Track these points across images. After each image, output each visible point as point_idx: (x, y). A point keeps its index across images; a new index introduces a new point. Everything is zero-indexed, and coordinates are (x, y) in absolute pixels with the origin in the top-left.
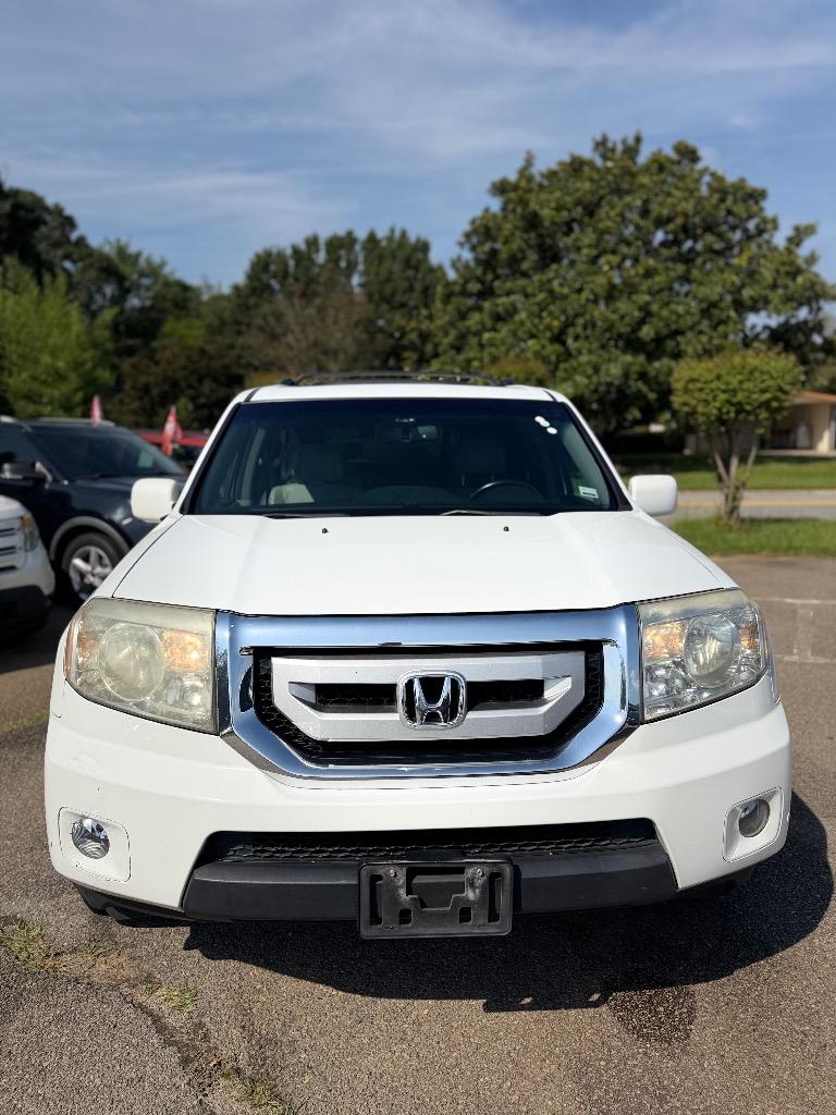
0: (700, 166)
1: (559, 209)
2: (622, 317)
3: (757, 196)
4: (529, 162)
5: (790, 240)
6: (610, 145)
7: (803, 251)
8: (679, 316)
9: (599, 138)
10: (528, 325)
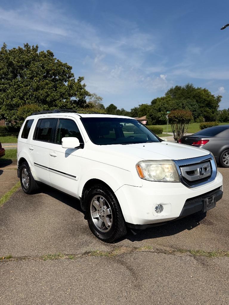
0: (54, 58)
1: (18, 62)
2: (41, 95)
3: (70, 68)
4: (5, 46)
5: (78, 80)
6: (29, 47)
7: (82, 83)
8: (55, 96)
9: (26, 44)
10: (12, 94)
